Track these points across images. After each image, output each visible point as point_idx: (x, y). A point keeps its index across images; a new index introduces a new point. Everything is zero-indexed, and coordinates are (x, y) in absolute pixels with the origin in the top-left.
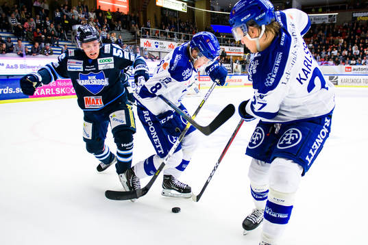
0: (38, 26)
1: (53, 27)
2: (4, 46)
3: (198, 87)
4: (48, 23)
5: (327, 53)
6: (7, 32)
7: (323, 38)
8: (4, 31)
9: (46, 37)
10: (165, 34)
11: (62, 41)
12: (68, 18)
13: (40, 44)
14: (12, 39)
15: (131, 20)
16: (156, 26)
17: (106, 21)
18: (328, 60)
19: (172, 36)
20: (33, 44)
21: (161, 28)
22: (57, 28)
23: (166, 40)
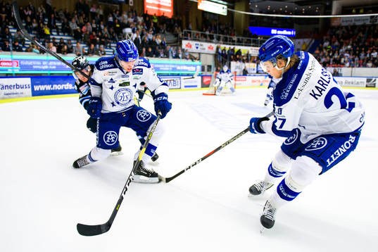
0: (94, 30)
1: (106, 30)
2: (66, 47)
3: (234, 87)
4: (102, 27)
5: (366, 55)
6: (69, 36)
7: (363, 40)
8: (66, 34)
9: (100, 40)
10: (205, 36)
11: (113, 43)
12: (119, 22)
13: (95, 46)
14: (72, 41)
15: (174, 23)
16: (198, 29)
17: (152, 24)
18: (367, 62)
19: (212, 37)
20: (89, 45)
21: (202, 30)
22: (109, 32)
23: (206, 41)
